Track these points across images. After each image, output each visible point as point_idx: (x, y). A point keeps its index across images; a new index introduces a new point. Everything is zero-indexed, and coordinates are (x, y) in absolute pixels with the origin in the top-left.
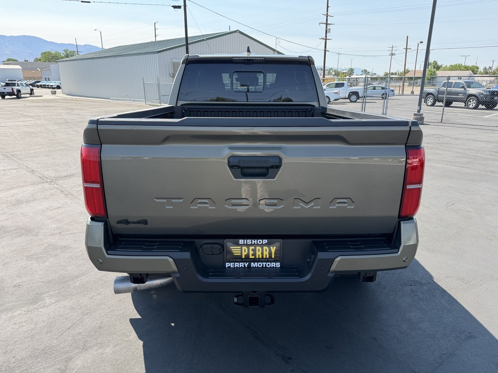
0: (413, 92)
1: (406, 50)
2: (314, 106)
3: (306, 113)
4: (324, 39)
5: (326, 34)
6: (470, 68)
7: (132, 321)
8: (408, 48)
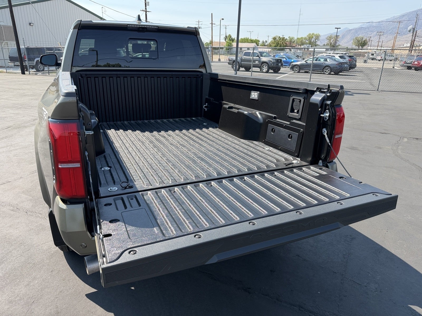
0: (219, 60)
2: (202, 72)
3: (196, 79)
4: (144, 11)
5: (146, 6)
6: (254, 41)
7: (89, 296)
8: (213, 23)
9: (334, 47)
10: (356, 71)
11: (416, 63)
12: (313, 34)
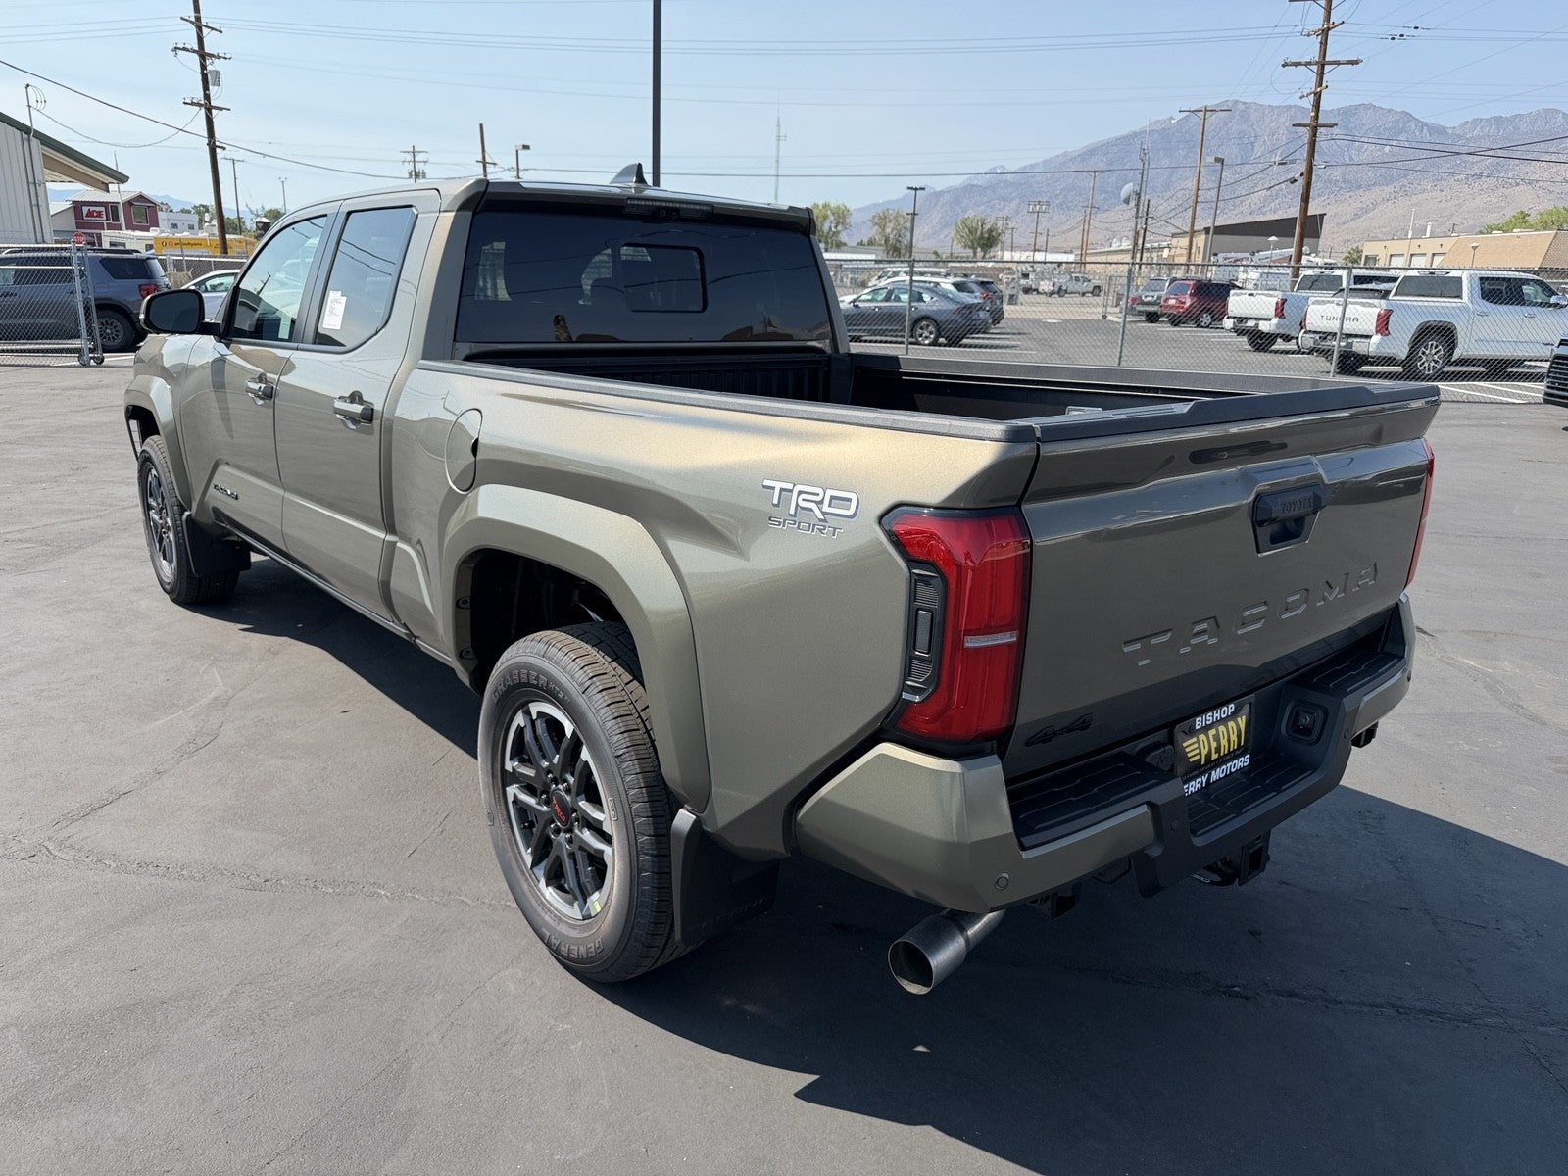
1: (485, 167)
4: (199, 105)
5: (206, 88)
7: (805, 1094)
8: (488, 159)
9: (897, 250)
10: (1004, 331)
11: (1172, 302)
12: (826, 206)
